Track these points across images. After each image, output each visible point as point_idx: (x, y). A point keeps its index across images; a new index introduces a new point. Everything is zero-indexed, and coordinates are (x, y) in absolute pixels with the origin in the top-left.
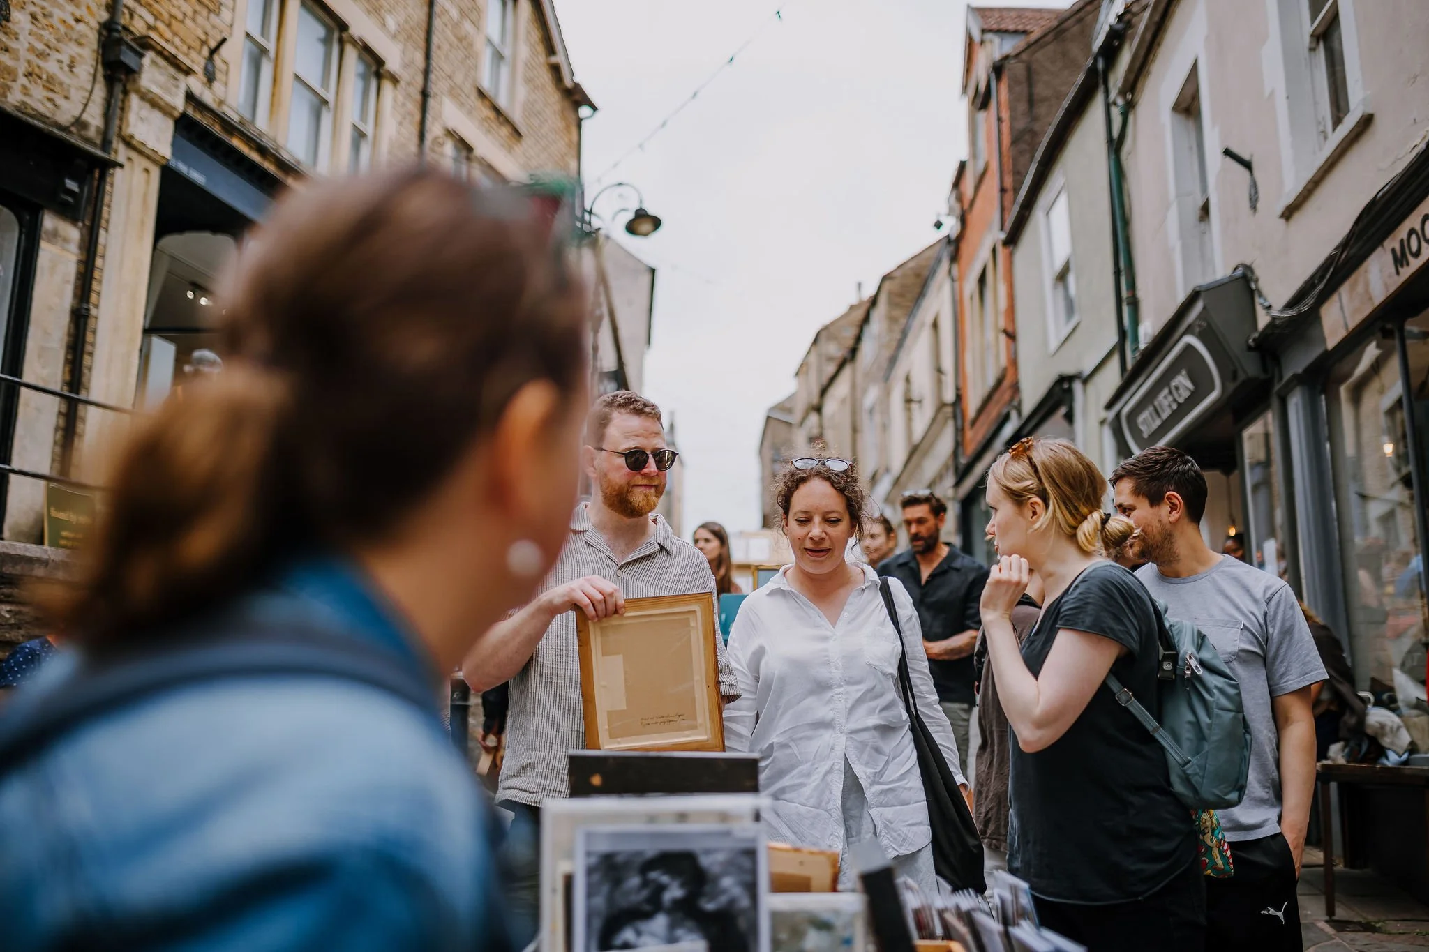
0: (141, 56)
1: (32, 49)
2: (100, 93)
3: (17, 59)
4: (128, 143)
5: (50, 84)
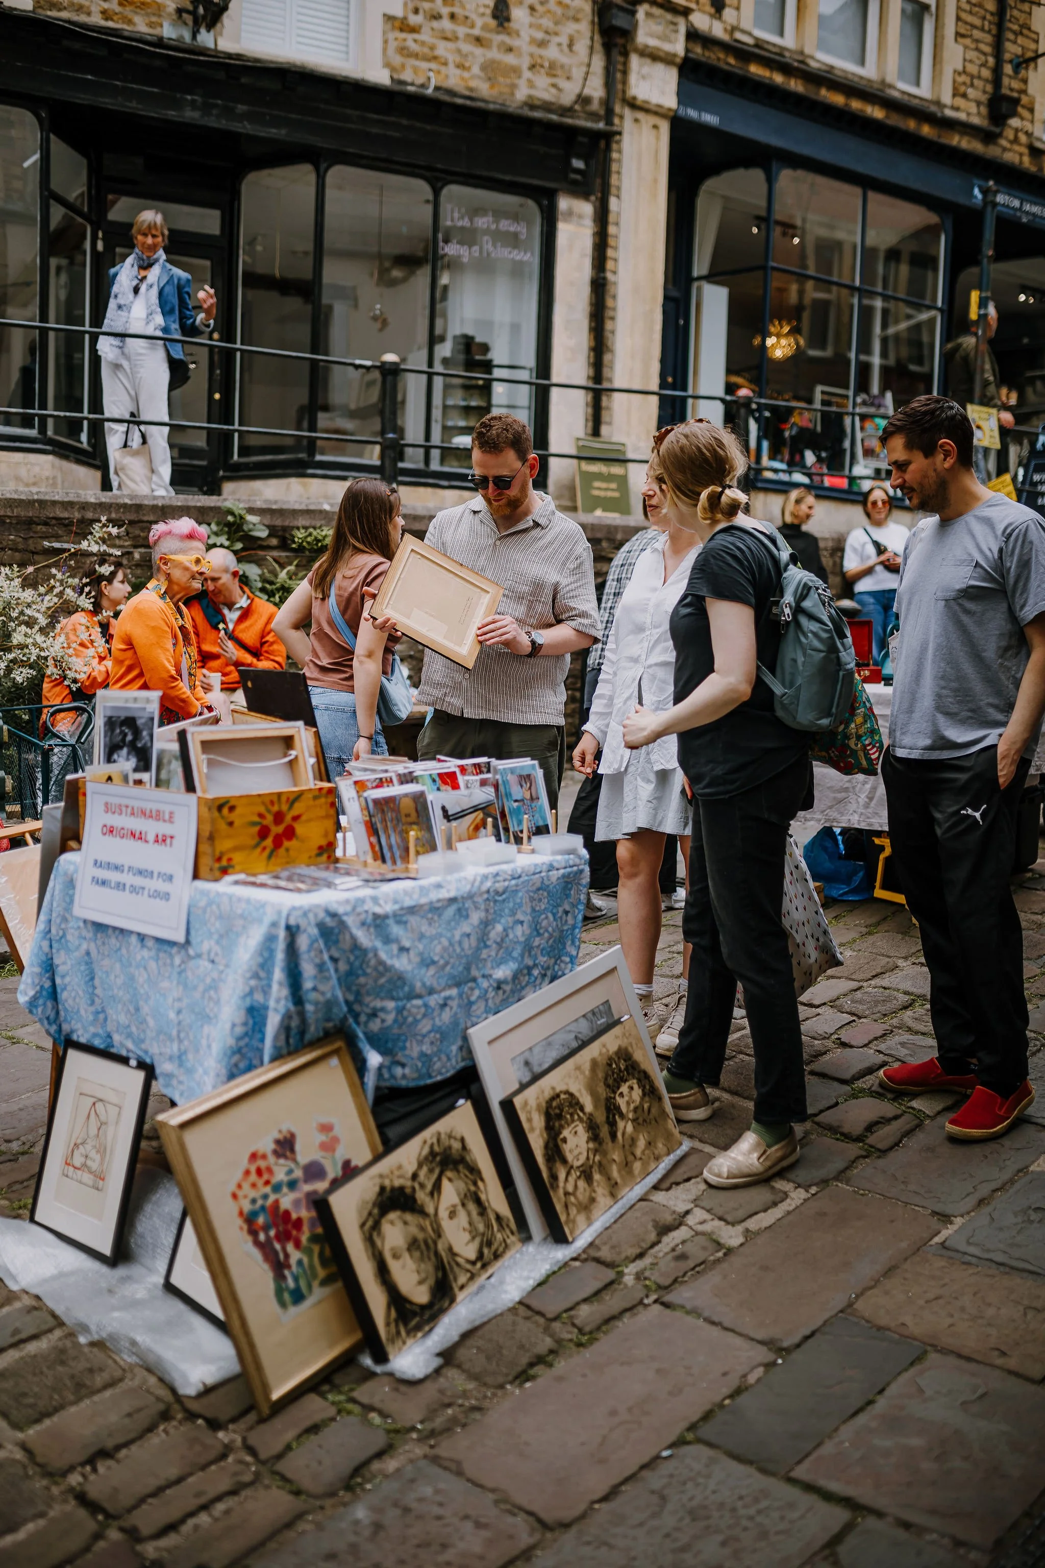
0: (633, 13)
1: (533, 41)
2: (598, 63)
3: (520, 55)
4: (633, 105)
5: (553, 69)
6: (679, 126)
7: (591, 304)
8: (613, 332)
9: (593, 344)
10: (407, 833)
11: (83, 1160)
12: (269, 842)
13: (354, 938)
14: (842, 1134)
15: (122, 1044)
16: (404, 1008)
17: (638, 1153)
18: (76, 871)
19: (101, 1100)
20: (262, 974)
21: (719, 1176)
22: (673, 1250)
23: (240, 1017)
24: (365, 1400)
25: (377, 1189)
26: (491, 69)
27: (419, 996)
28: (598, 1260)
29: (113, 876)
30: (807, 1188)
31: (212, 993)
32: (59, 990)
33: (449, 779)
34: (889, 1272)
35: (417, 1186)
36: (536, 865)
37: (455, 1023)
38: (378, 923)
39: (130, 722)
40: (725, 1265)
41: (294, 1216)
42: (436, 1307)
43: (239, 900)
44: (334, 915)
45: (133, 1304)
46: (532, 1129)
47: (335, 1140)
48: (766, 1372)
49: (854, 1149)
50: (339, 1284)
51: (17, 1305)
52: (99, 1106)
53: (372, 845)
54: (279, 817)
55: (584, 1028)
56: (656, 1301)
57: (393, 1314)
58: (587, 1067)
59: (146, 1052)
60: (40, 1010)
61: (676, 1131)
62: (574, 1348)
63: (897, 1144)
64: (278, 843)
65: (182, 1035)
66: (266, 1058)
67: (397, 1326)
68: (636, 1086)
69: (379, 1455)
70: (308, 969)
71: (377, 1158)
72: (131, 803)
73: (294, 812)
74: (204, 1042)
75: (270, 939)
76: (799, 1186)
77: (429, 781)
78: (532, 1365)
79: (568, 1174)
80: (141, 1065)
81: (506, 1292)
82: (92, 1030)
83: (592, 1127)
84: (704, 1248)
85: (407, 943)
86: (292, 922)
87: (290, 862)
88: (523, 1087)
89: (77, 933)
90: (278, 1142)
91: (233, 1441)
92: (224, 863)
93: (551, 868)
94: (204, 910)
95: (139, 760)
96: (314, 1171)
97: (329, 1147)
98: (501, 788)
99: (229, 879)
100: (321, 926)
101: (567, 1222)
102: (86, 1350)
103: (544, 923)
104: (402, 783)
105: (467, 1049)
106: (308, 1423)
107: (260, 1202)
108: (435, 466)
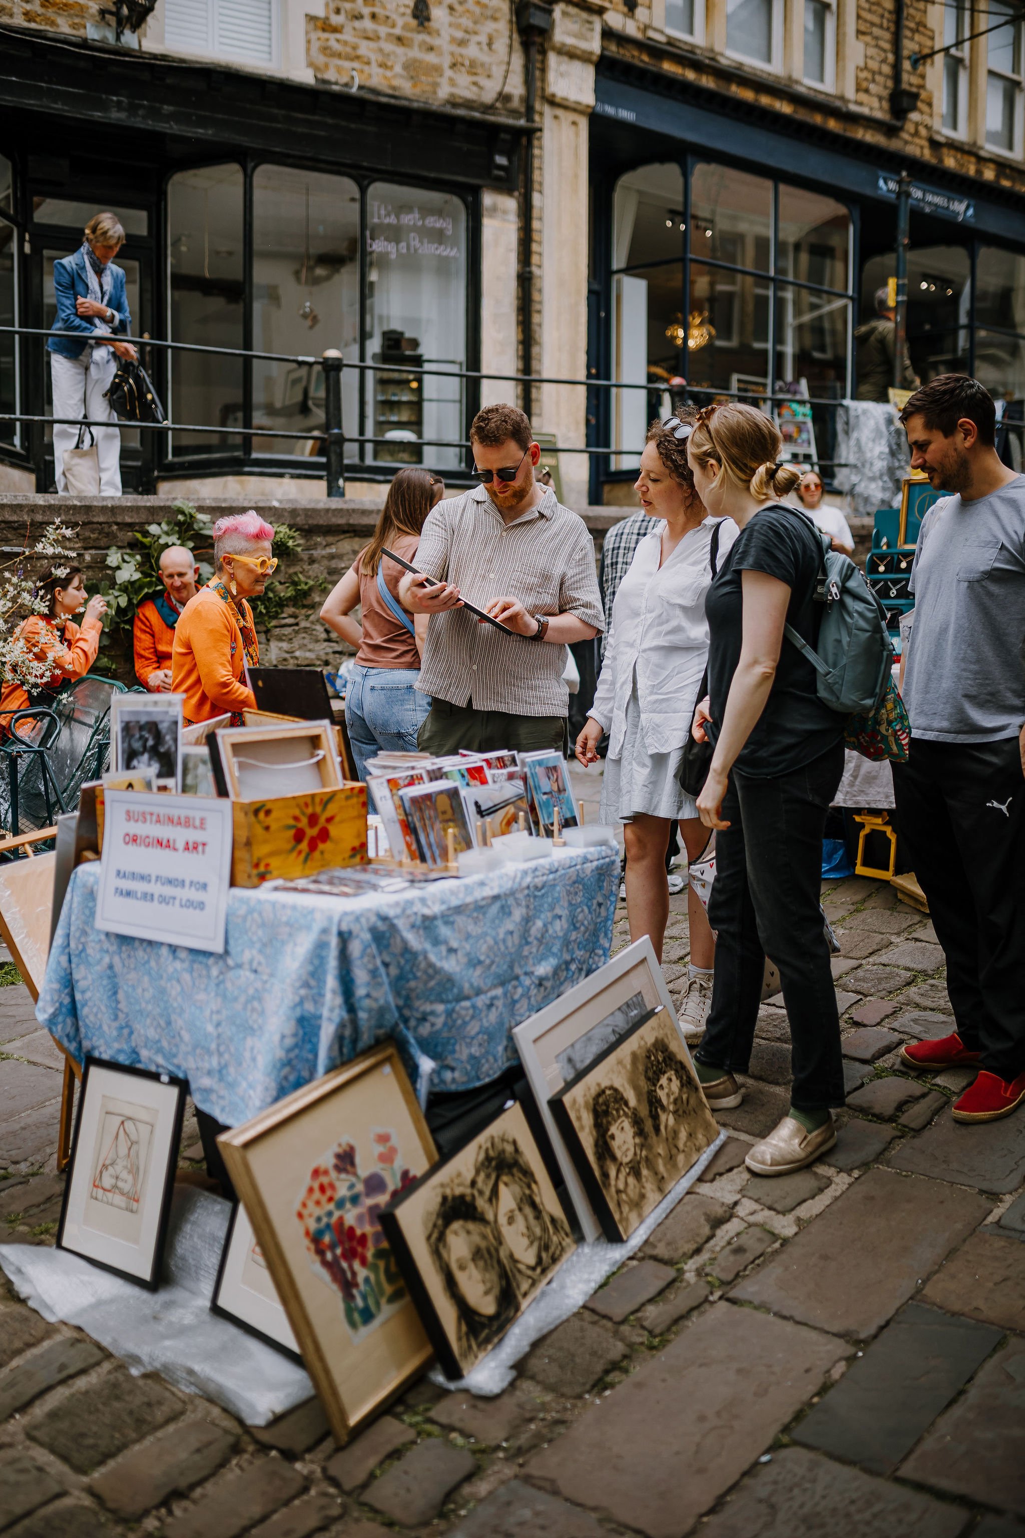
0: (550, 12)
1: (453, 40)
2: (518, 61)
3: (440, 54)
4: (552, 102)
5: (473, 68)
6: (598, 124)
7: (518, 298)
8: (540, 325)
9: (521, 337)
11: (113, 1181)
12: (304, 846)
13: (404, 942)
14: (874, 1115)
15: (148, 1058)
16: (453, 1010)
17: (681, 1145)
18: (97, 882)
19: (130, 1119)
20: (313, 983)
21: (763, 1163)
22: (729, 1243)
23: (289, 1028)
24: (443, 1420)
25: (439, 1199)
26: (413, 68)
27: (467, 998)
28: (655, 1258)
29: (139, 887)
30: (849, 1172)
31: (256, 1004)
32: (79, 1006)
33: (476, 774)
34: (951, 1254)
35: (476, 1193)
36: (571, 858)
37: (501, 1023)
38: (427, 924)
39: (153, 727)
40: (783, 1257)
41: (359, 1232)
42: (503, 1318)
43: (284, 906)
44: (384, 919)
45: (182, 1331)
46: (582, 1128)
47: (393, 1151)
48: (849, 1366)
49: (888, 1130)
50: (407, 1299)
51: (58, 1338)
52: (129, 1125)
53: (408, 846)
54: (313, 819)
55: (621, 1023)
56: (721, 1298)
57: (464, 1328)
58: (628, 1061)
59: (179, 1067)
60: (60, 1027)
61: (713, 1121)
62: (646, 1352)
63: (929, 1123)
64: (313, 847)
65: (222, 1049)
66: (321, 1068)
67: (468, 1340)
68: (674, 1078)
69: (469, 1478)
70: (361, 976)
71: (435, 1168)
72: (156, 810)
73: (328, 814)
74: (247, 1055)
75: (321, 946)
76: (841, 1171)
77: (459, 777)
78: (607, 1372)
79: (618, 1171)
80: (174, 1081)
81: (568, 1297)
82: (116, 1046)
83: (637, 1122)
84: (760, 1240)
85: (454, 944)
86: (344, 927)
87: (325, 865)
88: (569, 1085)
89: (98, 947)
90: (338, 1156)
91: (312, 1472)
92: (262, 869)
93: (586, 860)
94: (245, 918)
95: (162, 766)
96: (375, 1184)
97: (387, 1158)
99: (268, 885)
100: (373, 930)
101: (621, 1220)
102: (141, 1382)
103: (580, 917)
104: (431, 780)
105: (513, 1050)
106: (389, 1448)
107: (325, 1220)
108: (369, 461)
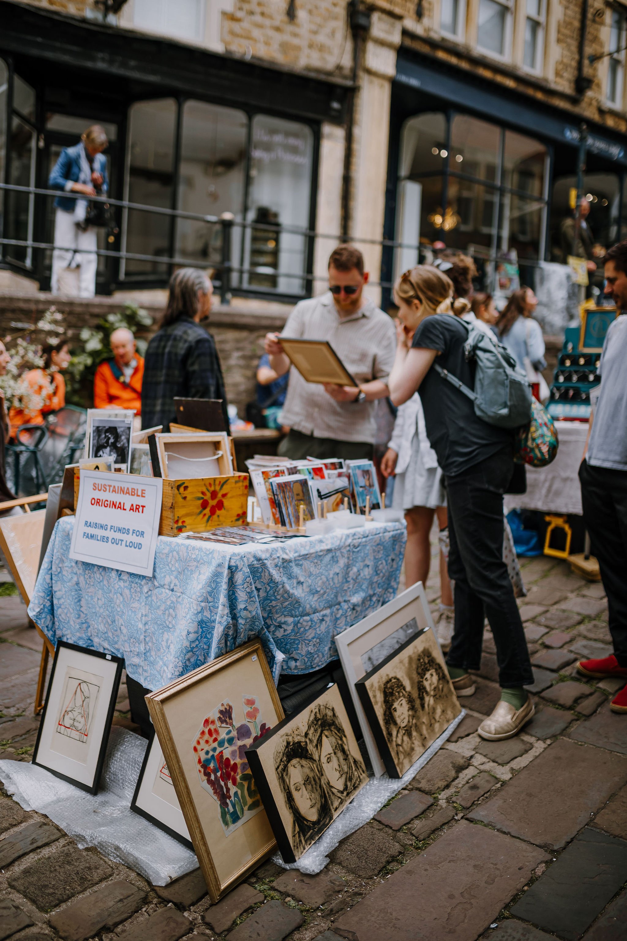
0: (370, 16)
1: (310, 30)
2: (349, 46)
3: (302, 39)
4: (369, 72)
5: (322, 48)
6: (397, 87)
7: (342, 191)
8: (354, 208)
9: (342, 215)
10: (298, 506)
11: (72, 722)
12: (207, 511)
13: (270, 575)
14: (560, 705)
15: (99, 644)
16: (298, 622)
17: (437, 717)
18: (72, 529)
19: (85, 682)
20: (210, 599)
21: (490, 733)
22: (467, 783)
23: (193, 627)
24: (282, 889)
25: (285, 743)
26: (285, 47)
27: (308, 614)
28: (419, 790)
29: (100, 532)
30: (544, 740)
31: (171, 611)
32: (55, 608)
33: (318, 472)
34: (612, 797)
35: (308, 741)
36: (377, 529)
37: (328, 632)
38: (285, 565)
39: (113, 430)
40: (503, 793)
41: (232, 762)
42: (322, 823)
43: (194, 548)
44: (259, 560)
45: (112, 821)
46: (376, 702)
47: (256, 710)
48: (547, 867)
49: (569, 715)
50: (262, 807)
51: (31, 821)
52: (84, 686)
53: (274, 515)
54: (214, 494)
55: (403, 637)
56: (462, 818)
57: (297, 829)
58: (406, 661)
59: (118, 650)
60: (43, 621)
61: (457, 703)
62: (414, 850)
63: (595, 711)
64: (213, 512)
65: (147, 639)
66: (213, 655)
67: (299, 837)
68: (434, 674)
69: (298, 928)
70: (241, 596)
71: (282, 724)
72: (113, 484)
73: (223, 491)
74: (164, 644)
75: (217, 575)
76: (539, 739)
77: (307, 473)
78: (388, 862)
79: (398, 732)
80: (115, 659)
81: (364, 812)
82: (78, 634)
83: (411, 701)
84: (488, 781)
85: (302, 579)
86: (233, 563)
87: (220, 524)
88: (369, 675)
89: (70, 570)
90: (221, 712)
91: (196, 919)
92: (180, 524)
93: (385, 531)
94: (167, 555)
95: (118, 456)
96: (243, 732)
97: (252, 715)
98: (352, 478)
99: (183, 535)
100: (251, 566)
101: (398, 764)
102: (84, 854)
103: (380, 567)
104: (289, 474)
105: (334, 650)
106: (246, 906)
107: (211, 753)
